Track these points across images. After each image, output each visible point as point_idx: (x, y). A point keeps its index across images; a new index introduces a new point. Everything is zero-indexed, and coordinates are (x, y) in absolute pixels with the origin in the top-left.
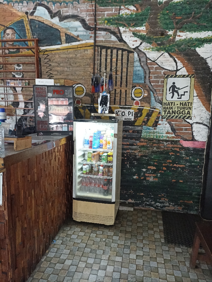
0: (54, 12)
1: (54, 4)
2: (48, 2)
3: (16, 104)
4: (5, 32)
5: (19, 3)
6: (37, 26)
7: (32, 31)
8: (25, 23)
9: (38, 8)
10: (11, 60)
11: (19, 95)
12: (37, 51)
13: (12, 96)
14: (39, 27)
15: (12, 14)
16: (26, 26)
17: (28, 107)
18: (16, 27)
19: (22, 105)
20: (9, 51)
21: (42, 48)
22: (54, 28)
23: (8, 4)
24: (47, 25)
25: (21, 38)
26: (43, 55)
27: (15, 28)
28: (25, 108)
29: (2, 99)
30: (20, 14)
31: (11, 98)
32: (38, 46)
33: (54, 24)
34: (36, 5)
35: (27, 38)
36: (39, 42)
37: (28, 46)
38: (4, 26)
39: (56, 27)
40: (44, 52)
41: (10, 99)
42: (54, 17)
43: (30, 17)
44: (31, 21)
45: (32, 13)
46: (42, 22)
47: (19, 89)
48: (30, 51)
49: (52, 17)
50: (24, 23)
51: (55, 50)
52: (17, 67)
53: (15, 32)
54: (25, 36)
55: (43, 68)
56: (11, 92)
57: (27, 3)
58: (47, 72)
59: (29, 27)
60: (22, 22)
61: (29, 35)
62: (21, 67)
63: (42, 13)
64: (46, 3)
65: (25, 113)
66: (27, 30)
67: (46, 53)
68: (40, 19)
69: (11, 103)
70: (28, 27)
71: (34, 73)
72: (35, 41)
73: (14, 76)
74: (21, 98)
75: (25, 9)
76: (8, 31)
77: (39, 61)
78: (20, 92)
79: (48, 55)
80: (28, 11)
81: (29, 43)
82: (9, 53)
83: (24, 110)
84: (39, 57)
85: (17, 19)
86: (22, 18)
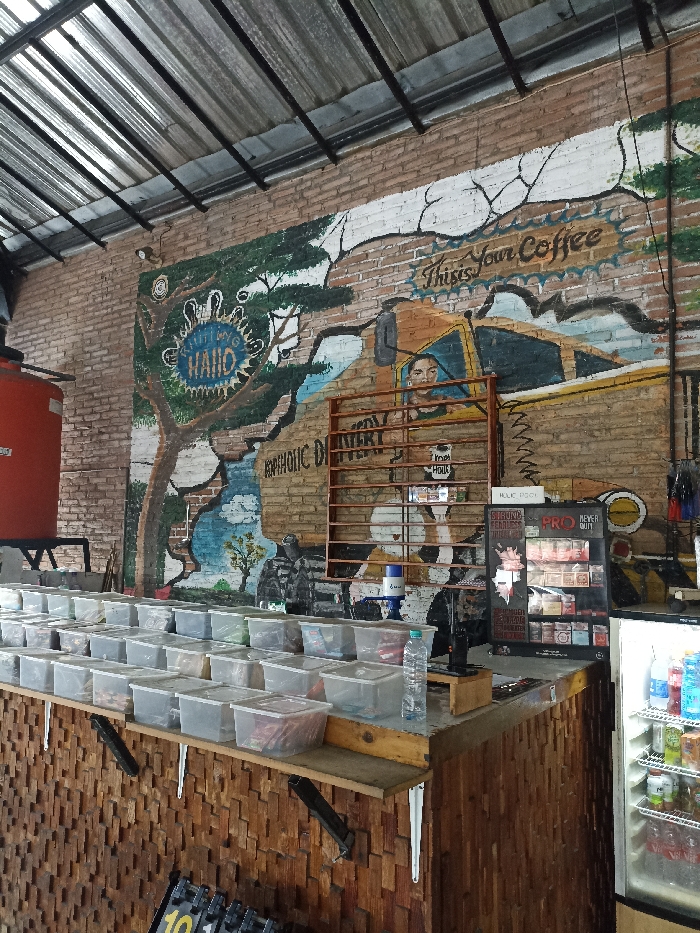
0: (542, 299)
1: (542, 281)
2: (525, 280)
3: (430, 553)
4: (411, 367)
5: (449, 294)
6: (495, 341)
7: (480, 357)
8: (462, 338)
9: (499, 296)
10: (422, 434)
11: (438, 528)
12: (493, 407)
13: (420, 530)
14: (499, 344)
15: (433, 323)
16: (465, 347)
17: (462, 562)
18: (440, 351)
19: (446, 556)
20: (419, 412)
21: (506, 397)
22: (544, 342)
23: (422, 300)
24: (521, 335)
25: (452, 378)
26: (509, 414)
27: (437, 355)
28: (455, 565)
29: (396, 537)
30: (451, 319)
31: (419, 536)
32: (495, 392)
33: (541, 330)
34: (493, 291)
35: (468, 377)
36: (499, 384)
37: (469, 396)
38: (411, 353)
39: (547, 337)
40: (514, 406)
41: (416, 539)
42: (542, 311)
43: (476, 323)
44: (479, 333)
45: (482, 313)
46: (507, 331)
47: (439, 512)
48: (474, 408)
49: (536, 313)
50: (460, 340)
51: (539, 400)
52: (439, 453)
53: (435, 364)
54: (461, 371)
55: (508, 450)
56: (419, 518)
57: (471, 290)
58: (519, 461)
59: (472, 347)
60: (454, 337)
61: (472, 367)
62: (448, 452)
63: (509, 310)
64: (519, 282)
65: (453, 580)
66: (466, 356)
67: (516, 409)
68: (502, 324)
69: (416, 549)
70: (469, 347)
71: (482, 467)
72: (488, 381)
73: (429, 477)
74: (444, 535)
75: (464, 306)
76: (420, 364)
77: (498, 430)
78: (444, 519)
79: (524, 415)
80: (472, 309)
81: (471, 387)
82: (418, 418)
83: (452, 570)
84: (497, 422)
85: (446, 331)
86: (456, 328)
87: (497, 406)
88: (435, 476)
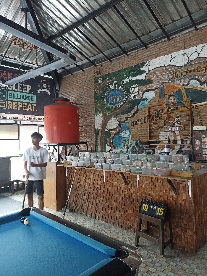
0: (203, 81)
1: (203, 77)
2: (198, 76)
3: (175, 142)
4: (169, 98)
5: (178, 81)
6: (191, 92)
7: (187, 95)
8: (182, 91)
9: (191, 81)
11: (177, 136)
13: (172, 137)
14: (192, 92)
15: (174, 88)
16: (183, 93)
17: (183, 144)
19: (179, 142)
20: (171, 109)
21: (194, 105)
22: (203, 91)
23: (171, 82)
24: (197, 90)
25: (180, 101)
26: (195, 109)
27: (175, 95)
29: (166, 139)
30: (179, 87)
31: (172, 138)
32: (191, 104)
33: (203, 88)
34: (190, 79)
35: (184, 101)
36: (192, 102)
37: (184, 105)
38: (168, 95)
39: (204, 90)
40: (196, 107)
41: (171, 139)
42: (203, 84)
43: (186, 87)
44: (186, 90)
45: (187, 85)
46: (194, 89)
47: (177, 132)
48: (186, 108)
49: (201, 85)
50: (181, 92)
51: (203, 105)
53: (175, 98)
54: (182, 99)
55: (194, 117)
56: (172, 134)
57: (184, 79)
58: (198, 120)
59: (185, 93)
61: (185, 98)
63: (194, 84)
64: (197, 77)
65: (181, 148)
66: (183, 95)
68: (192, 87)
69: (171, 141)
71: (188, 122)
72: (190, 101)
73: (174, 124)
74: (179, 138)
75: (182, 83)
76: (171, 98)
77: (192, 113)
78: (178, 134)
79: (199, 109)
80: (184, 84)
81: (185, 103)
82: (171, 111)
83: (181, 146)
84: (192, 111)
85: (178, 89)
86: (180, 89)
87: (192, 107)
88: (176, 124)
